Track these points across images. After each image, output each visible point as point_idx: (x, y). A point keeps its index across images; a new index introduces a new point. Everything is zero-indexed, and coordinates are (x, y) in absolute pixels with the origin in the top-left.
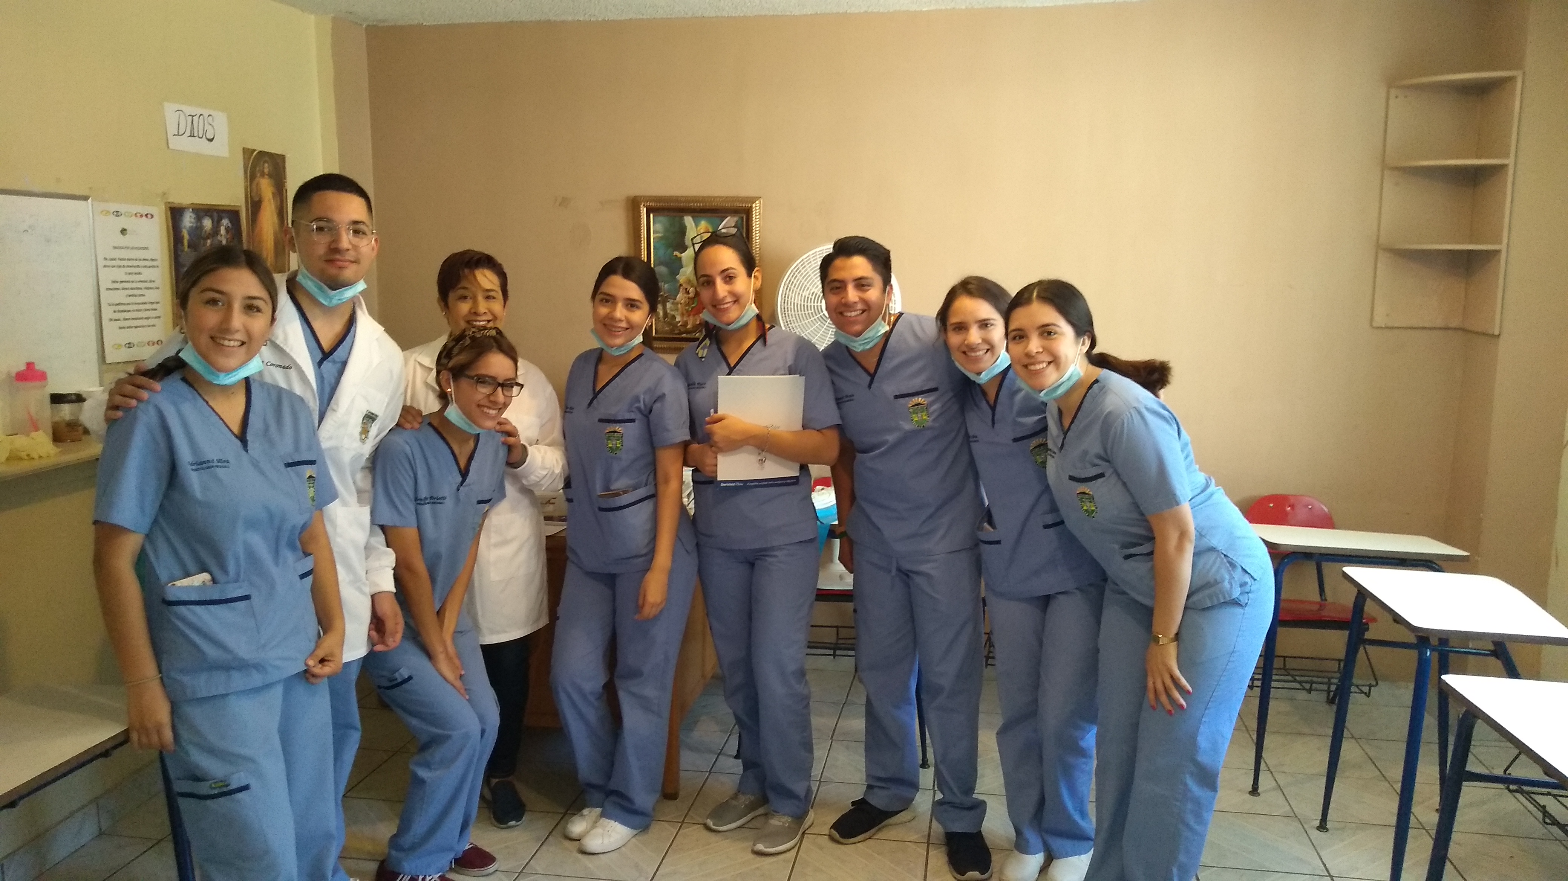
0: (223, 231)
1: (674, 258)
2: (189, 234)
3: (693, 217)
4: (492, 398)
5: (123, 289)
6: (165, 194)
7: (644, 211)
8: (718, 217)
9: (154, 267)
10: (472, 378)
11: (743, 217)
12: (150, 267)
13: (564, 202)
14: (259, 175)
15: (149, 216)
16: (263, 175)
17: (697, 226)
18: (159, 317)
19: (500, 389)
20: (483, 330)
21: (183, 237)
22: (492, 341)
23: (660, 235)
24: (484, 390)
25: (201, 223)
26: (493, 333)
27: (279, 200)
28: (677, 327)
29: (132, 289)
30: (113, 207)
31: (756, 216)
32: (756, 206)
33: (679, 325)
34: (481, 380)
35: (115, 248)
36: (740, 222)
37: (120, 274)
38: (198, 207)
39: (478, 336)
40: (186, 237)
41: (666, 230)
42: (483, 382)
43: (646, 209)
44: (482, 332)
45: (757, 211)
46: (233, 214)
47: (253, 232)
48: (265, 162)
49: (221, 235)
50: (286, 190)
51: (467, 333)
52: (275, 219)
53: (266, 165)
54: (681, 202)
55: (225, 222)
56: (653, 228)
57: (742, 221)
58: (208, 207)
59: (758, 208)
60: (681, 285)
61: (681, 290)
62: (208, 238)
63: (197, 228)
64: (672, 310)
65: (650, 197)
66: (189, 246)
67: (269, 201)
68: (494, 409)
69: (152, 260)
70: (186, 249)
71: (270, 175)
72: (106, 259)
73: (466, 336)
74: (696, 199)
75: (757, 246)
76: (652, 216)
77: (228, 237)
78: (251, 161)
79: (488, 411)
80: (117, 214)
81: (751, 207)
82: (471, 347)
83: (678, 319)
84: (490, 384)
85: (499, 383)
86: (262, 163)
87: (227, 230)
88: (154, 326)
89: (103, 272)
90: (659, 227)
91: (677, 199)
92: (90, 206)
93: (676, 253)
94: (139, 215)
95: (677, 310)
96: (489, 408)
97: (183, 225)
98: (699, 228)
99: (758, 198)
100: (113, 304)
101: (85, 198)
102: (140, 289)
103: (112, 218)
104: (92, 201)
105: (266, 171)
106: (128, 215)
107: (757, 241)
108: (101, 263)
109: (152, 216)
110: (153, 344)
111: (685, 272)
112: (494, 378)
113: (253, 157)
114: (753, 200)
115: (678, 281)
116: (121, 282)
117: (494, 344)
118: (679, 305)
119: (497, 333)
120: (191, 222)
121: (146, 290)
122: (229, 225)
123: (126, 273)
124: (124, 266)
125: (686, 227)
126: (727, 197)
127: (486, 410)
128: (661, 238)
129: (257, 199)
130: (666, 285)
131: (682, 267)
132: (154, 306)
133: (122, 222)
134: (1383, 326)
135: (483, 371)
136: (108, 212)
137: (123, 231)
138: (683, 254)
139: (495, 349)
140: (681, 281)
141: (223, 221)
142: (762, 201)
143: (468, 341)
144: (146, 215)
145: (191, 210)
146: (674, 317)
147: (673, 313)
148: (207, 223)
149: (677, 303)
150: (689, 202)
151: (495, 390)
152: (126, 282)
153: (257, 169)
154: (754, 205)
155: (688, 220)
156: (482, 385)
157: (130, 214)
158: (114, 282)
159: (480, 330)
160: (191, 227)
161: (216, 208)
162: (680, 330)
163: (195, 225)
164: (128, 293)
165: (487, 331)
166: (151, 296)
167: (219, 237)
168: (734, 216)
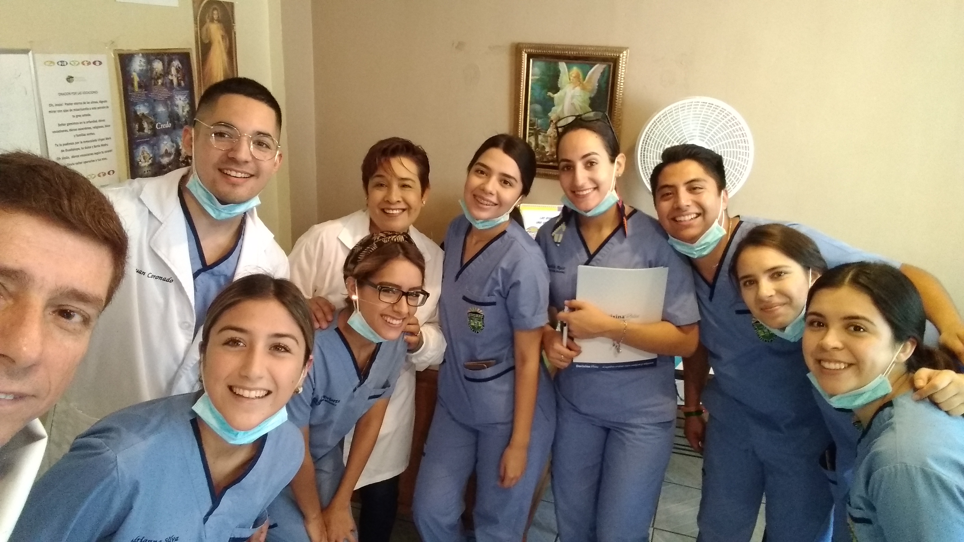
0: (173, 71)
1: (547, 97)
2: (139, 76)
3: (566, 63)
4: (396, 308)
5: (71, 130)
6: (113, 42)
7: (525, 56)
8: (588, 64)
9: (103, 107)
10: (375, 286)
11: (610, 66)
12: (98, 108)
13: (460, 46)
14: (208, 21)
15: (97, 63)
16: (212, 20)
17: (569, 71)
18: (111, 151)
19: (404, 298)
20: (390, 235)
21: (132, 80)
22: (399, 247)
23: (537, 77)
24: (388, 299)
25: (151, 65)
26: (401, 238)
27: (228, 41)
28: (546, 156)
29: (80, 129)
30: (57, 58)
31: (622, 64)
32: (623, 56)
33: (547, 154)
34: (385, 288)
35: (61, 94)
36: (607, 69)
37: (67, 118)
38: (147, 52)
39: (385, 242)
40: (136, 79)
41: (543, 73)
42: (387, 291)
43: (527, 55)
44: (390, 237)
45: (624, 60)
46: (184, 57)
47: (203, 69)
48: (215, 9)
49: (172, 75)
50: (235, 34)
51: (375, 238)
52: (225, 57)
53: (215, 12)
54: (557, 49)
55: (176, 63)
56: (532, 71)
57: (610, 68)
58: (158, 51)
59: (624, 57)
60: (552, 121)
61: (551, 125)
62: (159, 78)
63: (147, 71)
64: (542, 142)
65: (530, 44)
66: (140, 87)
67: (219, 42)
68: (397, 319)
69: (101, 102)
70: (136, 89)
71: (219, 21)
72: (51, 105)
73: (373, 241)
74: (571, 48)
75: (621, 92)
76: (531, 60)
77: (179, 75)
78: (201, 9)
79: (391, 321)
80: (62, 63)
81: (619, 57)
82: (377, 253)
83: (547, 149)
84: (394, 293)
85: (403, 292)
86: (211, 10)
87: (178, 70)
88: (105, 159)
89: (48, 117)
90: (537, 70)
91: (553, 47)
92: (31, 59)
93: (550, 94)
94: (86, 63)
95: (547, 142)
96: (394, 318)
97: (132, 69)
98: (571, 73)
99: (626, 49)
100: (61, 145)
101: (25, 51)
102: (90, 128)
103: (57, 67)
104: (33, 54)
105: (215, 17)
106: (74, 63)
107: (622, 87)
108: (46, 109)
109: (100, 63)
110: (104, 174)
111: (556, 110)
112: (399, 287)
113: (203, 5)
114: (621, 50)
115: (549, 118)
116: (68, 124)
117: (401, 251)
118: (549, 138)
119: (405, 239)
120: (140, 66)
121: (96, 129)
122: (180, 65)
123: (74, 116)
124: (71, 110)
125: (559, 71)
126: (598, 47)
127: (389, 319)
128: (538, 80)
129: (207, 41)
130: (539, 121)
131: (554, 106)
132: (104, 142)
133: (69, 70)
135: (387, 279)
136: (52, 62)
137: (70, 79)
138: (555, 95)
139: (401, 256)
140: (552, 118)
141: (174, 62)
142: (629, 51)
143: (375, 247)
144: (94, 63)
145: (141, 55)
146: (544, 147)
147: (543, 144)
148: (158, 66)
149: (548, 136)
150: (564, 50)
151: (399, 299)
152: (74, 123)
153: (207, 16)
154: (621, 55)
155: (562, 66)
156: (386, 293)
157: (77, 63)
158: (59, 125)
159: (387, 236)
160: (142, 70)
161: (167, 51)
162: (548, 159)
163: (145, 68)
164: (75, 134)
165: (394, 237)
166: (100, 133)
167: (170, 77)
168: (604, 64)
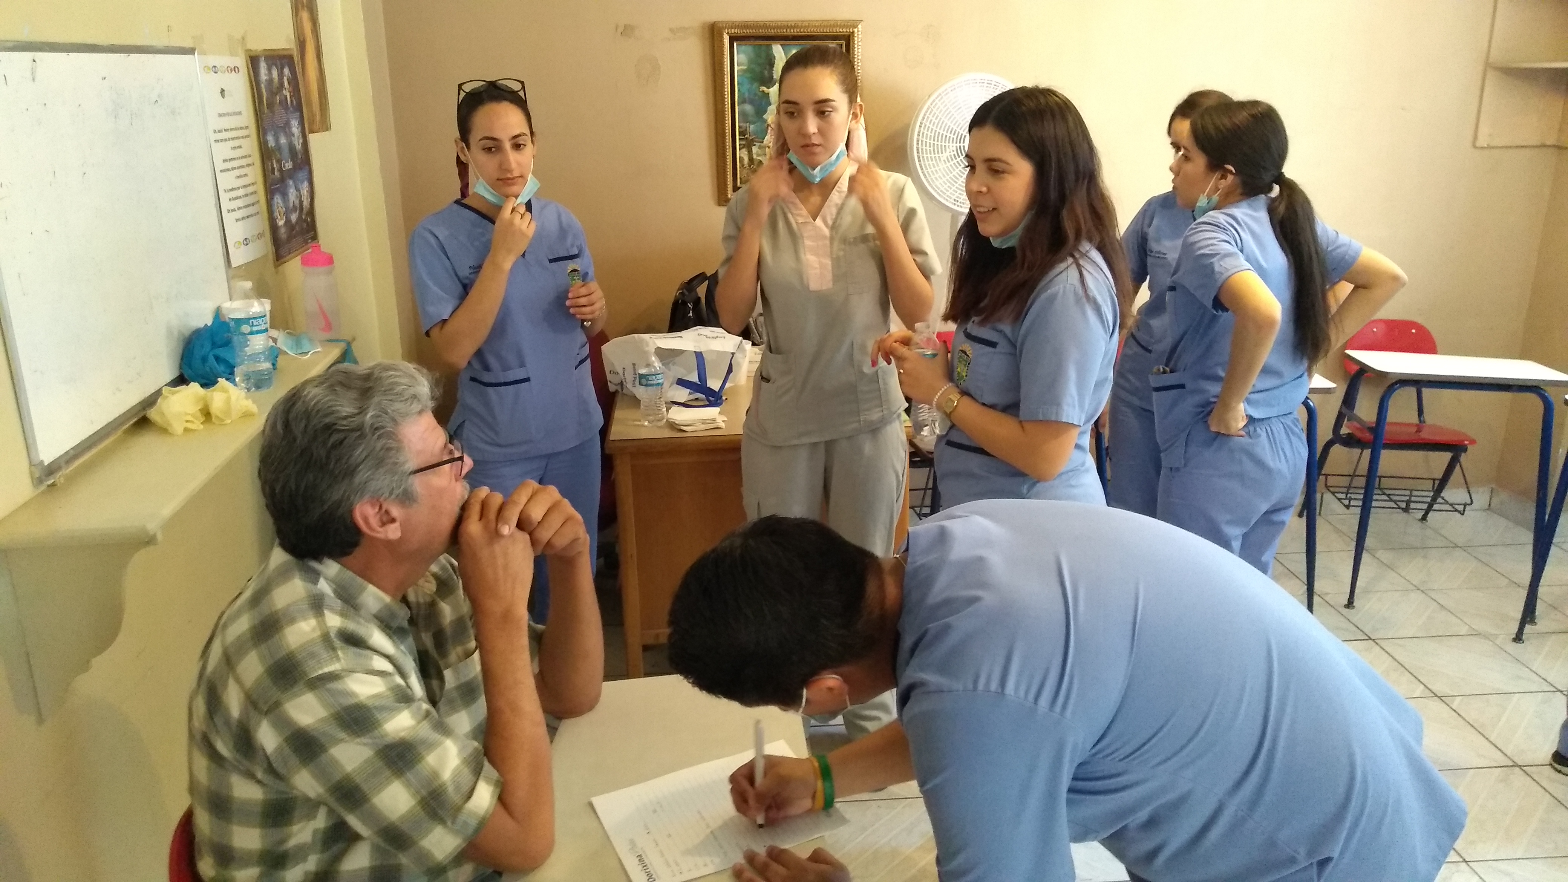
0: (286, 82)
1: (760, 94)
2: (268, 89)
3: (781, 44)
5: (232, 169)
6: (243, 40)
7: (727, 40)
12: (246, 137)
13: (627, 30)
15: (237, 70)
17: (786, 56)
18: (259, 201)
21: (262, 94)
23: (745, 67)
27: (315, 38)
29: (238, 168)
30: (211, 61)
31: (858, 42)
35: (220, 115)
38: (273, 53)
40: (264, 95)
41: (751, 62)
43: (730, 38)
45: (860, 37)
47: (304, 81)
49: (286, 89)
52: (316, 62)
54: (769, 28)
55: (286, 71)
56: (738, 59)
59: (860, 33)
60: (769, 126)
62: (277, 94)
63: (269, 81)
64: (758, 155)
65: (733, 22)
66: (268, 104)
67: (310, 39)
69: (246, 128)
70: (266, 109)
72: (215, 131)
74: (787, 25)
76: (735, 44)
77: (290, 90)
80: (216, 70)
81: (853, 32)
87: (289, 81)
88: (258, 213)
90: (744, 58)
91: (765, 25)
93: (764, 89)
94: (230, 69)
97: (261, 79)
99: (862, 22)
100: (228, 191)
101: (190, 51)
102: (243, 166)
104: (197, 55)
105: (305, 1)
106: (223, 70)
108: (213, 137)
110: (261, 237)
111: (774, 111)
114: (855, 23)
118: (767, 149)
120: (265, 74)
121: (248, 168)
123: (231, 148)
124: (229, 140)
125: (773, 55)
126: (823, 21)
128: (745, 71)
129: (302, 38)
130: (752, 127)
131: (770, 105)
134: (1486, 146)
136: (209, 68)
137: (223, 93)
138: (771, 90)
140: (769, 121)
142: (865, 24)
144: (233, 69)
145: (263, 58)
148: (275, 74)
149: (765, 147)
150: (779, 28)
152: (232, 159)
154: (856, 30)
155: (776, 46)
158: (224, 161)
160: (266, 81)
161: (278, 53)
163: (268, 78)
164: (236, 174)
166: (252, 174)
167: (284, 92)
168: (833, 43)
